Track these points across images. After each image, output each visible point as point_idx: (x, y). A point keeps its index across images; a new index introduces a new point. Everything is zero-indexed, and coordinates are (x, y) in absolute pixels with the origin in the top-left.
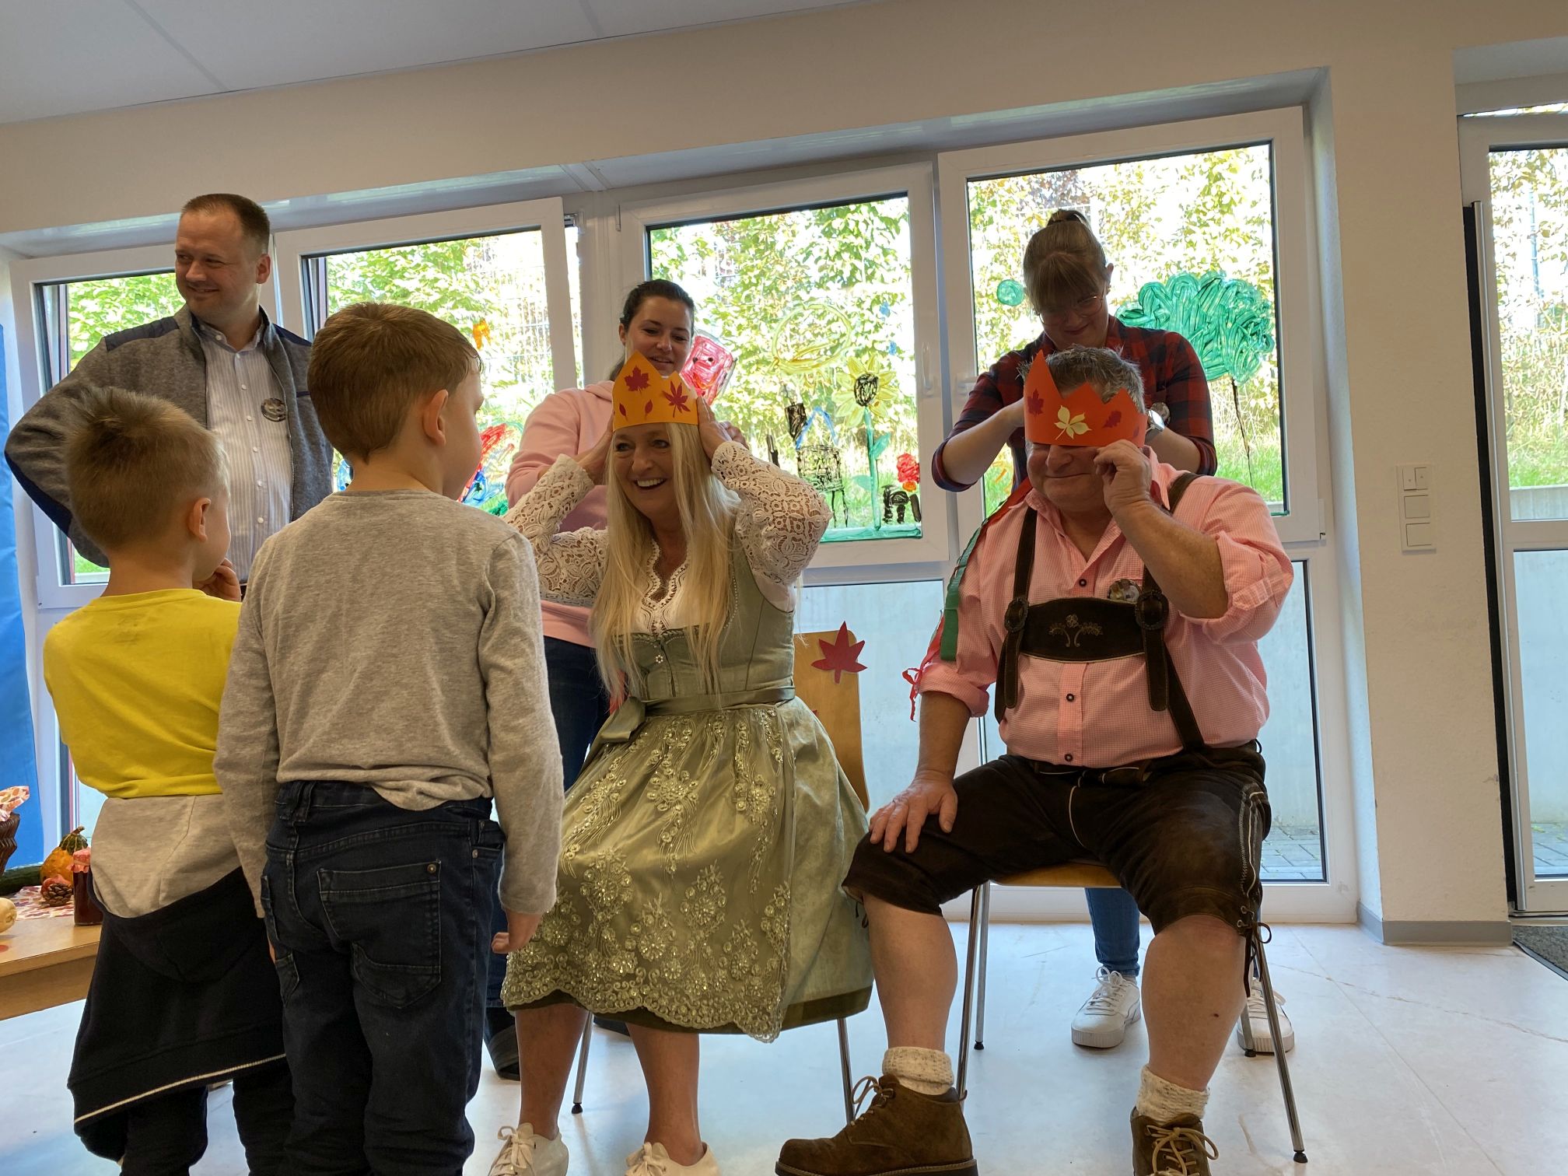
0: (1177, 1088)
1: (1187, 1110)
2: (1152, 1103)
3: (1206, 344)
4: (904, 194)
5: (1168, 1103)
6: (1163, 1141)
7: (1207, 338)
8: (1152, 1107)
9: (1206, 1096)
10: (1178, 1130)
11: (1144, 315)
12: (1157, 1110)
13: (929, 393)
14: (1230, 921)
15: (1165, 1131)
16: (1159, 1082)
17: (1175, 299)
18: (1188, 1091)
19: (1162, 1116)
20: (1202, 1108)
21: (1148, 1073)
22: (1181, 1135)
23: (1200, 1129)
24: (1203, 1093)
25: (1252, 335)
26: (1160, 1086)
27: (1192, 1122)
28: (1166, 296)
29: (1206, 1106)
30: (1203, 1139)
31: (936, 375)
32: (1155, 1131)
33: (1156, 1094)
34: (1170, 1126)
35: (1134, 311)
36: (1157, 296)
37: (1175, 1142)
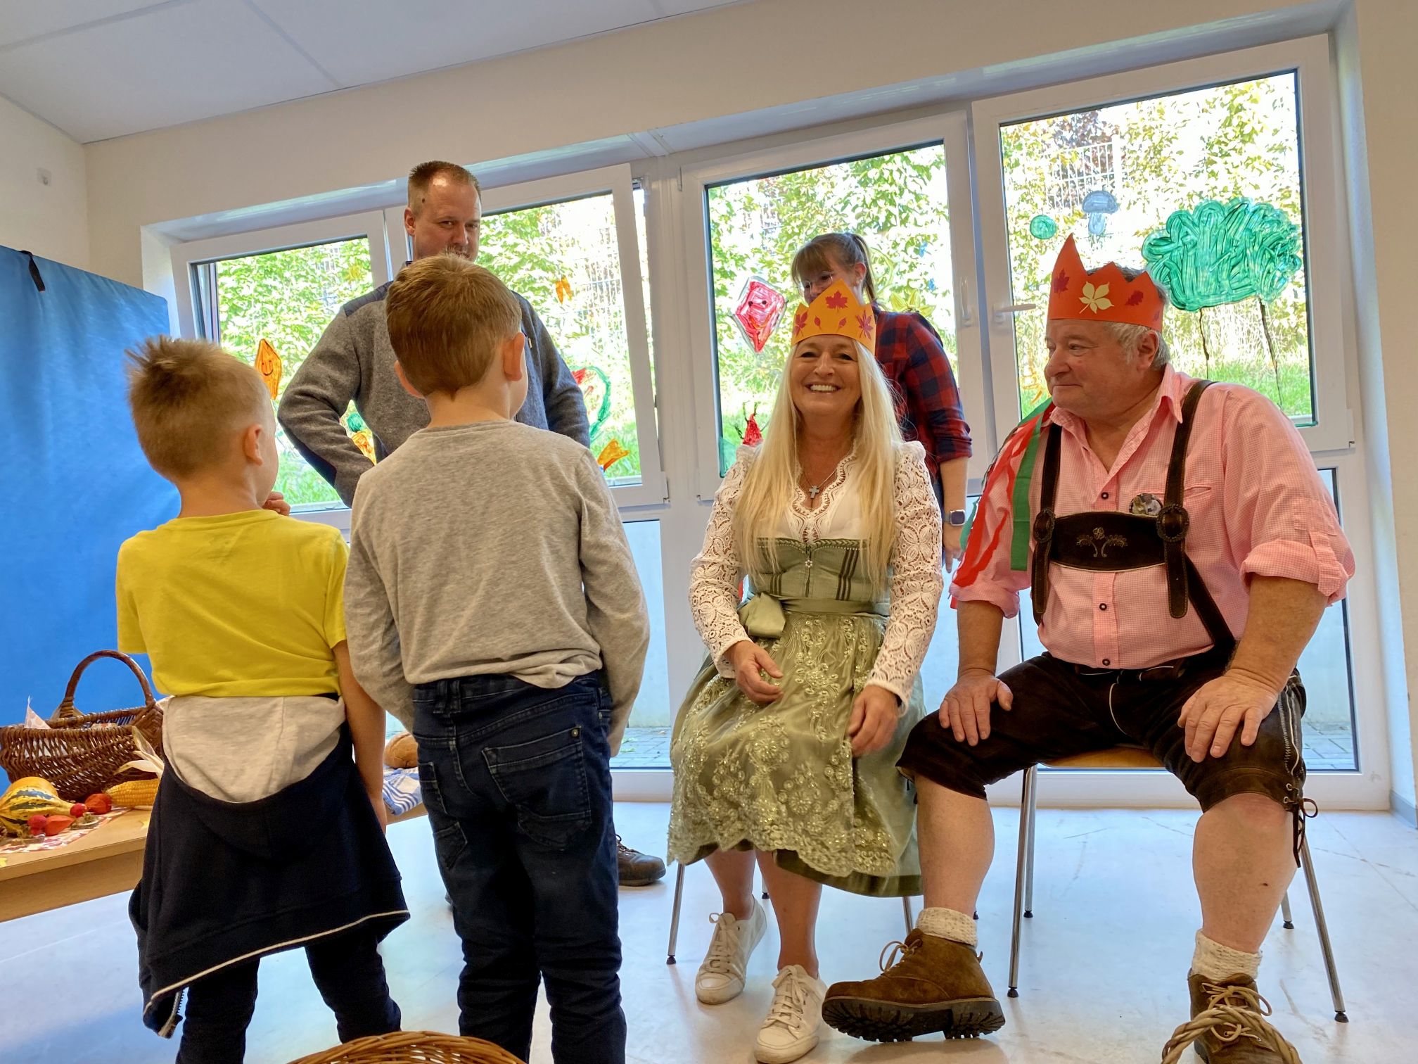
0: (1230, 950)
1: (1241, 970)
2: (1206, 964)
3: (1234, 267)
4: (940, 142)
5: (1221, 964)
6: (1218, 998)
7: (1233, 262)
8: (1206, 967)
9: (1259, 958)
10: (1232, 988)
11: (1172, 242)
12: (1211, 969)
13: (968, 323)
14: (1277, 797)
15: (1219, 989)
16: (1212, 945)
17: (1202, 225)
18: (1242, 954)
19: (1217, 976)
20: (1255, 969)
21: (1202, 936)
22: (1234, 993)
23: (1254, 988)
24: (1255, 955)
25: (1279, 256)
26: (1212, 948)
27: (1246, 981)
28: (1193, 223)
29: (1259, 967)
30: (1257, 997)
31: (973, 307)
32: (1210, 989)
33: (1209, 955)
34: (1225, 984)
35: (1162, 239)
36: (1184, 223)
37: (1229, 998)
